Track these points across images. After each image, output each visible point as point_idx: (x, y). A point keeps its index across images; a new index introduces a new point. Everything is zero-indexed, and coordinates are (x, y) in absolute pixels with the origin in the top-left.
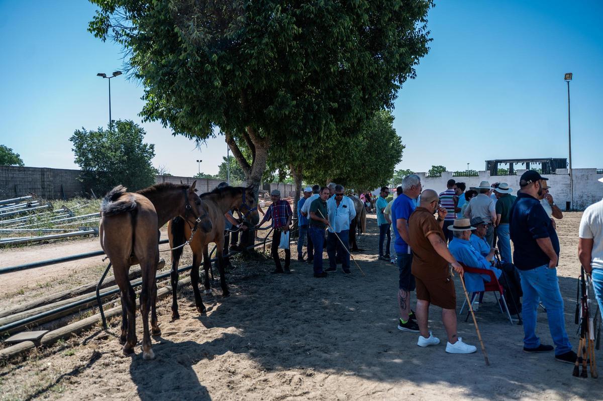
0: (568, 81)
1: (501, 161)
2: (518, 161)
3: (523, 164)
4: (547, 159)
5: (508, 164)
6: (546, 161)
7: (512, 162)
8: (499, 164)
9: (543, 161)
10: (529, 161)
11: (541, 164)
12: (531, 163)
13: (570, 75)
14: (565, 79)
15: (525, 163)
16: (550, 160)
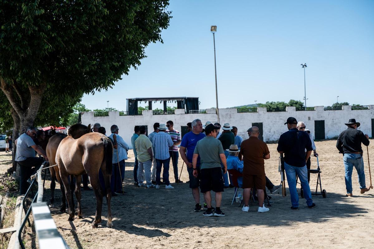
0: (213, 32)
1: (141, 100)
2: (157, 99)
3: (161, 102)
4: (182, 98)
5: (148, 102)
6: (181, 100)
7: (151, 100)
8: (139, 102)
9: (179, 100)
10: (166, 100)
11: (177, 103)
12: (167, 101)
13: (215, 27)
14: (212, 30)
15: (163, 101)
16: (185, 98)
